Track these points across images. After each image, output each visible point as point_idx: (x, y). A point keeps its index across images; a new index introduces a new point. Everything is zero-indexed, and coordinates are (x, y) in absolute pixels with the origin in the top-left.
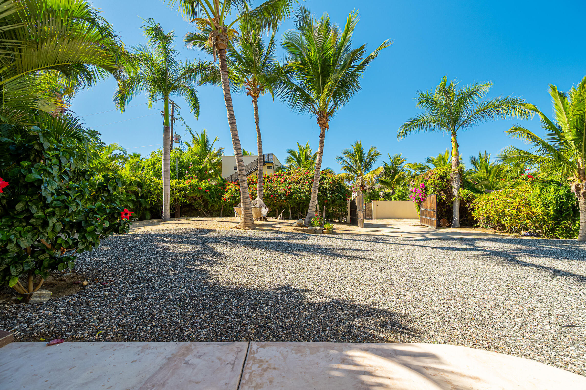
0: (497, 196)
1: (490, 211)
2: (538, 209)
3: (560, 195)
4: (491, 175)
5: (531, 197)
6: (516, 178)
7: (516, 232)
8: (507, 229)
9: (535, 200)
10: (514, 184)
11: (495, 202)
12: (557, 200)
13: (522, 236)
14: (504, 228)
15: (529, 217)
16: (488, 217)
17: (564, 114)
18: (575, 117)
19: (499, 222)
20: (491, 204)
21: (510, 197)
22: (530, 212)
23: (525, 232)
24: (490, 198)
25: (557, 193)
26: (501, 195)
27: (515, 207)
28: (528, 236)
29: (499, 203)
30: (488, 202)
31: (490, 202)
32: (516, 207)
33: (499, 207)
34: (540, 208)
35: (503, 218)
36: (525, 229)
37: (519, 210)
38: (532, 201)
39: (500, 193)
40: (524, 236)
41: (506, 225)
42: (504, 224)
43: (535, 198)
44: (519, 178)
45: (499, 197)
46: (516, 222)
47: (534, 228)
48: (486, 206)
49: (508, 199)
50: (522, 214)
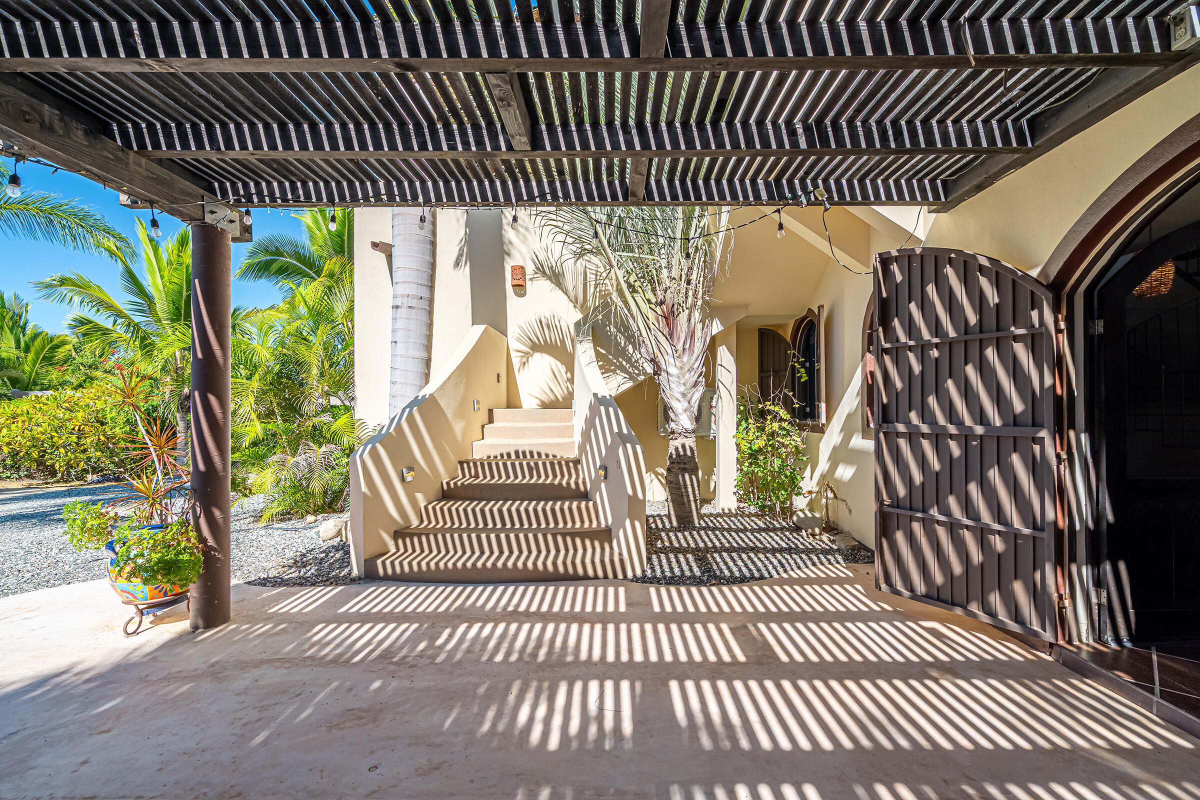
0: (38, 406)
1: (19, 438)
2: (117, 430)
3: (153, 406)
4: (31, 356)
5: (108, 409)
6: (90, 367)
7: (78, 479)
8: (59, 475)
9: (114, 414)
10: (85, 381)
11: (31, 419)
12: (149, 414)
13: (89, 484)
14: (53, 473)
15: (100, 446)
16: (14, 454)
17: (158, 275)
18: (171, 286)
19: (40, 463)
20: (20, 424)
21: (67, 409)
22: (102, 438)
23: (95, 477)
24: (19, 411)
25: (149, 403)
26: (46, 404)
27: (74, 429)
28: (99, 482)
29: (41, 420)
30: (14, 418)
31: (20, 419)
32: (77, 428)
33: (40, 429)
34: (121, 428)
35: (51, 453)
36: (95, 470)
37: (81, 434)
38: (109, 416)
39: (44, 400)
40: (93, 482)
41: (57, 466)
42: (53, 466)
43: (114, 410)
44: (97, 368)
45: (41, 408)
46: (76, 458)
47: (111, 466)
48: (9, 429)
49: (60, 413)
50: (89, 441)
